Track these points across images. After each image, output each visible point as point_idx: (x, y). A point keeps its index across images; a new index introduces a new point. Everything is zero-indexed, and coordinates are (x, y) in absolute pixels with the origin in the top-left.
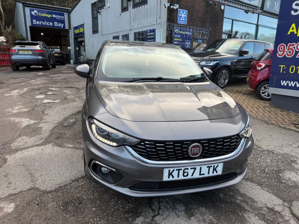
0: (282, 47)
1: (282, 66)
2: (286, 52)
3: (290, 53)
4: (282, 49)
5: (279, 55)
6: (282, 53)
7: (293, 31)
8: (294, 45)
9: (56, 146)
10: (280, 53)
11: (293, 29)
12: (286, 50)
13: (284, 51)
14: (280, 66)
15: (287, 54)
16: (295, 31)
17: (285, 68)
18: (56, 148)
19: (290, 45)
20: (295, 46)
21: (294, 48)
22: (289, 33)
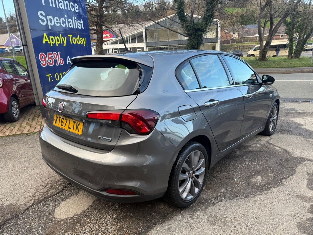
0: (42, 56)
1: (49, 75)
2: (48, 61)
3: (51, 62)
4: (43, 58)
5: (42, 64)
6: (44, 62)
7: (46, 40)
8: (51, 54)
9: (290, 153)
10: (43, 62)
11: (46, 39)
12: (47, 59)
13: (45, 60)
14: (47, 75)
15: (49, 63)
16: (47, 40)
17: (52, 77)
18: (290, 150)
19: (49, 54)
20: (53, 55)
21: (52, 57)
22: (44, 43)
